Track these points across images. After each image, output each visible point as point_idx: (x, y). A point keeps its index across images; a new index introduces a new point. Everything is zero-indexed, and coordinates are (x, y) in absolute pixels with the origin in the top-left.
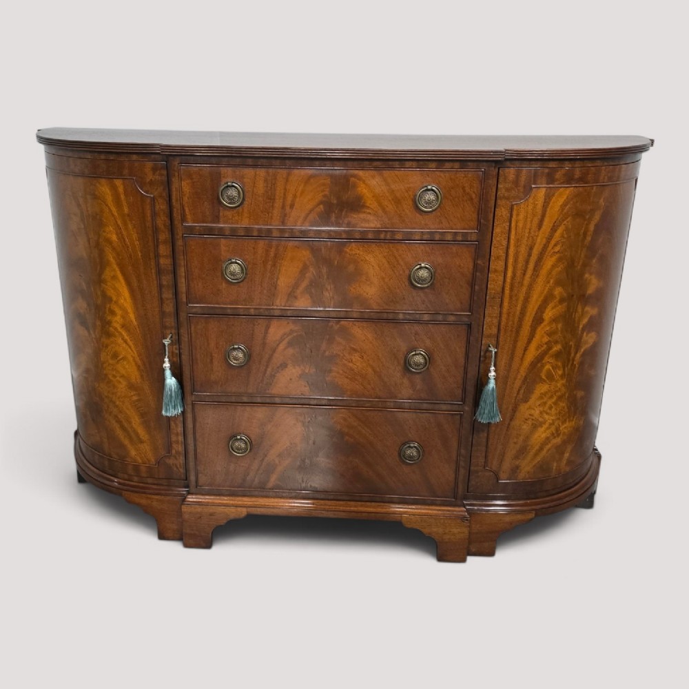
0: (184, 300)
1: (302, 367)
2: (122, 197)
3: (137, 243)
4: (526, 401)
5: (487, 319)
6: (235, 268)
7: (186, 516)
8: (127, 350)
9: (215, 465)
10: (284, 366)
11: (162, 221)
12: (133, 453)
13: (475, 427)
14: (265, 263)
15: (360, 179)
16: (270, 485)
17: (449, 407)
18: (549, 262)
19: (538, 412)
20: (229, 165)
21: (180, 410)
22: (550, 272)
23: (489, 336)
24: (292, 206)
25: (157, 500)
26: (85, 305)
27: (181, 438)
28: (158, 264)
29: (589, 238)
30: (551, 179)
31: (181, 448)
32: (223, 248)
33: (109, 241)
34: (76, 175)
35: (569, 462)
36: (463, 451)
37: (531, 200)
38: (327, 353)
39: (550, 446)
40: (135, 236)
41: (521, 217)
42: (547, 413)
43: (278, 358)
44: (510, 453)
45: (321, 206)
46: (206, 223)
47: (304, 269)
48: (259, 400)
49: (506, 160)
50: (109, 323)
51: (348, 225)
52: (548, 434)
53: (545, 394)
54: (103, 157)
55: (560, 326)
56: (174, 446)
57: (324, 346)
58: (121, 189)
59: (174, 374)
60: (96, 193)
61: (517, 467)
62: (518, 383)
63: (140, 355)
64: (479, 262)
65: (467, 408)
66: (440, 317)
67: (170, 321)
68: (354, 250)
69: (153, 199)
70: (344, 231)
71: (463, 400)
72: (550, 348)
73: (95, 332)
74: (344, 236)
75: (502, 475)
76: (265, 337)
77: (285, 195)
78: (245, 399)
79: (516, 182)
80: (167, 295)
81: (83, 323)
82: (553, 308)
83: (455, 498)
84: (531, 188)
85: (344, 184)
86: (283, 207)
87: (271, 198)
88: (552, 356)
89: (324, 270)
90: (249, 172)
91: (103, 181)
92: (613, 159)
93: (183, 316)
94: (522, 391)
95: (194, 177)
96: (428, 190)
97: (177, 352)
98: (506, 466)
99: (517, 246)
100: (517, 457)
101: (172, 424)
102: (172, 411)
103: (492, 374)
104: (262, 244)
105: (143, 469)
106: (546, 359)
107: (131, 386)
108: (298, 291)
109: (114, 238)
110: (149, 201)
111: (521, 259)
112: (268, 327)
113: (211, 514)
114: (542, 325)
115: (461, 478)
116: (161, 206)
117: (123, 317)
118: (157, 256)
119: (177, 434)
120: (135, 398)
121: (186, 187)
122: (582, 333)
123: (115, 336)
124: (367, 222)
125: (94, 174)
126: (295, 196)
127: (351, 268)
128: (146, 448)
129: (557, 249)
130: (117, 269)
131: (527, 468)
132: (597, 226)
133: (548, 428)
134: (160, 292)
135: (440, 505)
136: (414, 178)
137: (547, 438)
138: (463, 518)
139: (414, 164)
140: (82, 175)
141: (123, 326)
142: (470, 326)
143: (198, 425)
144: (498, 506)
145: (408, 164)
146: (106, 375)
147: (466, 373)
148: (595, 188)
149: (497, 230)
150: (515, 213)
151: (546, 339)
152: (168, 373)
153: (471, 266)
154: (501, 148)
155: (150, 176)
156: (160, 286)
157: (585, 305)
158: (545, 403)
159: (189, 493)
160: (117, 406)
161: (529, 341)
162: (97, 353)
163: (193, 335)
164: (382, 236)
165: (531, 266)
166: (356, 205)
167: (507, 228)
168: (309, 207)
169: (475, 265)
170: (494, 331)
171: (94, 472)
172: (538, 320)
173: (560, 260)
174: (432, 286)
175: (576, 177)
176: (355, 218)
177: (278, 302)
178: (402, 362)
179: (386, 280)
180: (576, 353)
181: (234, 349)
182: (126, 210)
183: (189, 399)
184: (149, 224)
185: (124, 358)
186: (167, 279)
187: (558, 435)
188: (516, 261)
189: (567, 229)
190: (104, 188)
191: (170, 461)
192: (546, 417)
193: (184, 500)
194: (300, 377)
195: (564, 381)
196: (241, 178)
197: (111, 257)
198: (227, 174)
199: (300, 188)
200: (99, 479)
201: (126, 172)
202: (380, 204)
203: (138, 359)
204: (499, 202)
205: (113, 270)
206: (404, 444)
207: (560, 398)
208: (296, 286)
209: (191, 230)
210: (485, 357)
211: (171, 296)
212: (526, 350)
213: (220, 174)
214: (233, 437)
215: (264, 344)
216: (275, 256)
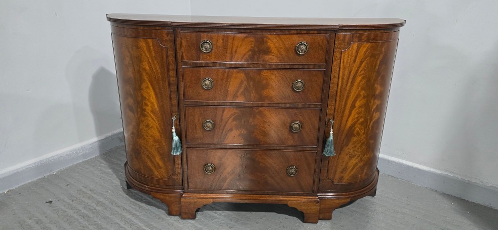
0: (183, 98)
1: (240, 130)
2: (152, 47)
3: (159, 70)
4: (347, 146)
5: (329, 107)
6: (208, 82)
7: (183, 204)
8: (153, 123)
9: (197, 179)
10: (231, 130)
11: (171, 59)
12: (156, 173)
13: (323, 158)
14: (222, 79)
15: (269, 39)
16: (224, 188)
17: (311, 149)
18: (358, 79)
19: (352, 151)
20: (205, 32)
21: (180, 152)
22: (359, 83)
23: (330, 114)
24: (236, 52)
25: (169, 196)
26: (132, 101)
27: (180, 166)
28: (169, 80)
29: (377, 67)
30: (360, 39)
31: (180, 171)
32: (202, 73)
33: (145, 69)
34: (128, 37)
35: (366, 174)
36: (317, 170)
37: (350, 49)
38: (252, 124)
39: (357, 166)
40: (158, 67)
41: (346, 57)
42: (356, 151)
43: (228, 127)
44: (339, 170)
45: (250, 52)
46: (194, 60)
47: (242, 82)
48: (219, 147)
49: (340, 30)
50: (144, 110)
51: (263, 61)
52: (357, 160)
53: (355, 142)
54: (142, 28)
55: (363, 109)
56: (177, 169)
57: (251, 120)
58: (151, 44)
59: (177, 135)
60: (139, 46)
61: (342, 177)
62: (343, 137)
63: (160, 125)
64: (326, 79)
65: (319, 149)
66: (307, 106)
67: (175, 109)
68: (265, 73)
69: (167, 49)
70: (262, 64)
71: (317, 145)
72: (358, 120)
73: (137, 114)
74: (261, 67)
75: (335, 181)
76: (222, 117)
77: (232, 46)
78: (212, 146)
79: (344, 40)
80: (174, 96)
81: (131, 110)
82: (360, 101)
83: (314, 192)
84: (351, 43)
85: (261, 42)
86: (232, 53)
87: (225, 48)
88: (359, 124)
89: (251, 83)
90: (214, 35)
91: (141, 40)
92: (389, 29)
93: (182, 106)
94: (345, 141)
95: (188, 38)
96: (302, 44)
97: (178, 124)
98: (337, 176)
99: (344, 71)
100: (342, 172)
101: (176, 159)
102: (176, 152)
103: (331, 133)
104: (221, 70)
105: (161, 181)
106: (357, 125)
107: (155, 141)
108: (238, 94)
109: (147, 68)
110: (165, 49)
111: (345, 77)
112: (223, 111)
113: (195, 202)
114: (355, 109)
115: (316, 183)
116: (171, 52)
117: (151, 107)
118: (169, 77)
119: (178, 164)
120: (157, 146)
121: (184, 42)
122: (373, 113)
123: (148, 116)
124: (273, 59)
125: (137, 37)
126: (237, 47)
127: (264, 82)
128: (163, 171)
129: (362, 72)
130: (149, 83)
131: (347, 177)
132: (380, 61)
133: (357, 158)
134: (170, 95)
135: (306, 196)
136: (295, 38)
137: (356, 163)
138: (317, 202)
139: (295, 31)
140: (131, 37)
141: (152, 111)
142: (321, 110)
143: (189, 159)
144: (330, 196)
145: (292, 31)
146: (143, 135)
147: (319, 132)
148: (380, 43)
149: (334, 63)
150: (343, 55)
151: (356, 116)
152: (174, 134)
153: (322, 80)
154: (337, 24)
155: (165, 38)
156: (170, 91)
157: (375, 99)
158: (355, 146)
159: (184, 192)
160: (148, 151)
161: (349, 116)
162: (138, 124)
163: (187, 115)
164: (279, 67)
165: (350, 81)
166: (267, 51)
167: (339, 62)
168: (244, 52)
169: (324, 81)
170: (332, 112)
171: (136, 183)
172: (353, 106)
173: (363, 78)
174: (303, 91)
175: (372, 38)
176: (266, 57)
177: (228, 99)
178: (288, 127)
179: (281, 88)
180: (370, 122)
181: (207, 122)
182: (153, 54)
183: (184, 146)
184: (165, 61)
185: (152, 127)
186: (174, 88)
187: (361, 162)
188: (343, 78)
189: (367, 63)
190: (142, 43)
191: (175, 177)
192: (356, 153)
193: (182, 196)
194: (239, 135)
195: (365, 136)
196: (211, 38)
197: (145, 77)
198: (204, 37)
199: (240, 44)
200: (139, 186)
201: (153, 35)
202: (278, 51)
203: (159, 127)
204: (335, 50)
205: (147, 84)
206: (289, 167)
207: (362, 144)
208: (237, 91)
209: (186, 64)
210: (328, 125)
211: (176, 96)
212: (347, 121)
213: (201, 36)
214: (206, 165)
215: (221, 120)
216: (228, 76)
